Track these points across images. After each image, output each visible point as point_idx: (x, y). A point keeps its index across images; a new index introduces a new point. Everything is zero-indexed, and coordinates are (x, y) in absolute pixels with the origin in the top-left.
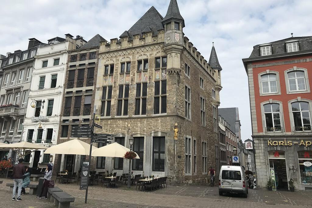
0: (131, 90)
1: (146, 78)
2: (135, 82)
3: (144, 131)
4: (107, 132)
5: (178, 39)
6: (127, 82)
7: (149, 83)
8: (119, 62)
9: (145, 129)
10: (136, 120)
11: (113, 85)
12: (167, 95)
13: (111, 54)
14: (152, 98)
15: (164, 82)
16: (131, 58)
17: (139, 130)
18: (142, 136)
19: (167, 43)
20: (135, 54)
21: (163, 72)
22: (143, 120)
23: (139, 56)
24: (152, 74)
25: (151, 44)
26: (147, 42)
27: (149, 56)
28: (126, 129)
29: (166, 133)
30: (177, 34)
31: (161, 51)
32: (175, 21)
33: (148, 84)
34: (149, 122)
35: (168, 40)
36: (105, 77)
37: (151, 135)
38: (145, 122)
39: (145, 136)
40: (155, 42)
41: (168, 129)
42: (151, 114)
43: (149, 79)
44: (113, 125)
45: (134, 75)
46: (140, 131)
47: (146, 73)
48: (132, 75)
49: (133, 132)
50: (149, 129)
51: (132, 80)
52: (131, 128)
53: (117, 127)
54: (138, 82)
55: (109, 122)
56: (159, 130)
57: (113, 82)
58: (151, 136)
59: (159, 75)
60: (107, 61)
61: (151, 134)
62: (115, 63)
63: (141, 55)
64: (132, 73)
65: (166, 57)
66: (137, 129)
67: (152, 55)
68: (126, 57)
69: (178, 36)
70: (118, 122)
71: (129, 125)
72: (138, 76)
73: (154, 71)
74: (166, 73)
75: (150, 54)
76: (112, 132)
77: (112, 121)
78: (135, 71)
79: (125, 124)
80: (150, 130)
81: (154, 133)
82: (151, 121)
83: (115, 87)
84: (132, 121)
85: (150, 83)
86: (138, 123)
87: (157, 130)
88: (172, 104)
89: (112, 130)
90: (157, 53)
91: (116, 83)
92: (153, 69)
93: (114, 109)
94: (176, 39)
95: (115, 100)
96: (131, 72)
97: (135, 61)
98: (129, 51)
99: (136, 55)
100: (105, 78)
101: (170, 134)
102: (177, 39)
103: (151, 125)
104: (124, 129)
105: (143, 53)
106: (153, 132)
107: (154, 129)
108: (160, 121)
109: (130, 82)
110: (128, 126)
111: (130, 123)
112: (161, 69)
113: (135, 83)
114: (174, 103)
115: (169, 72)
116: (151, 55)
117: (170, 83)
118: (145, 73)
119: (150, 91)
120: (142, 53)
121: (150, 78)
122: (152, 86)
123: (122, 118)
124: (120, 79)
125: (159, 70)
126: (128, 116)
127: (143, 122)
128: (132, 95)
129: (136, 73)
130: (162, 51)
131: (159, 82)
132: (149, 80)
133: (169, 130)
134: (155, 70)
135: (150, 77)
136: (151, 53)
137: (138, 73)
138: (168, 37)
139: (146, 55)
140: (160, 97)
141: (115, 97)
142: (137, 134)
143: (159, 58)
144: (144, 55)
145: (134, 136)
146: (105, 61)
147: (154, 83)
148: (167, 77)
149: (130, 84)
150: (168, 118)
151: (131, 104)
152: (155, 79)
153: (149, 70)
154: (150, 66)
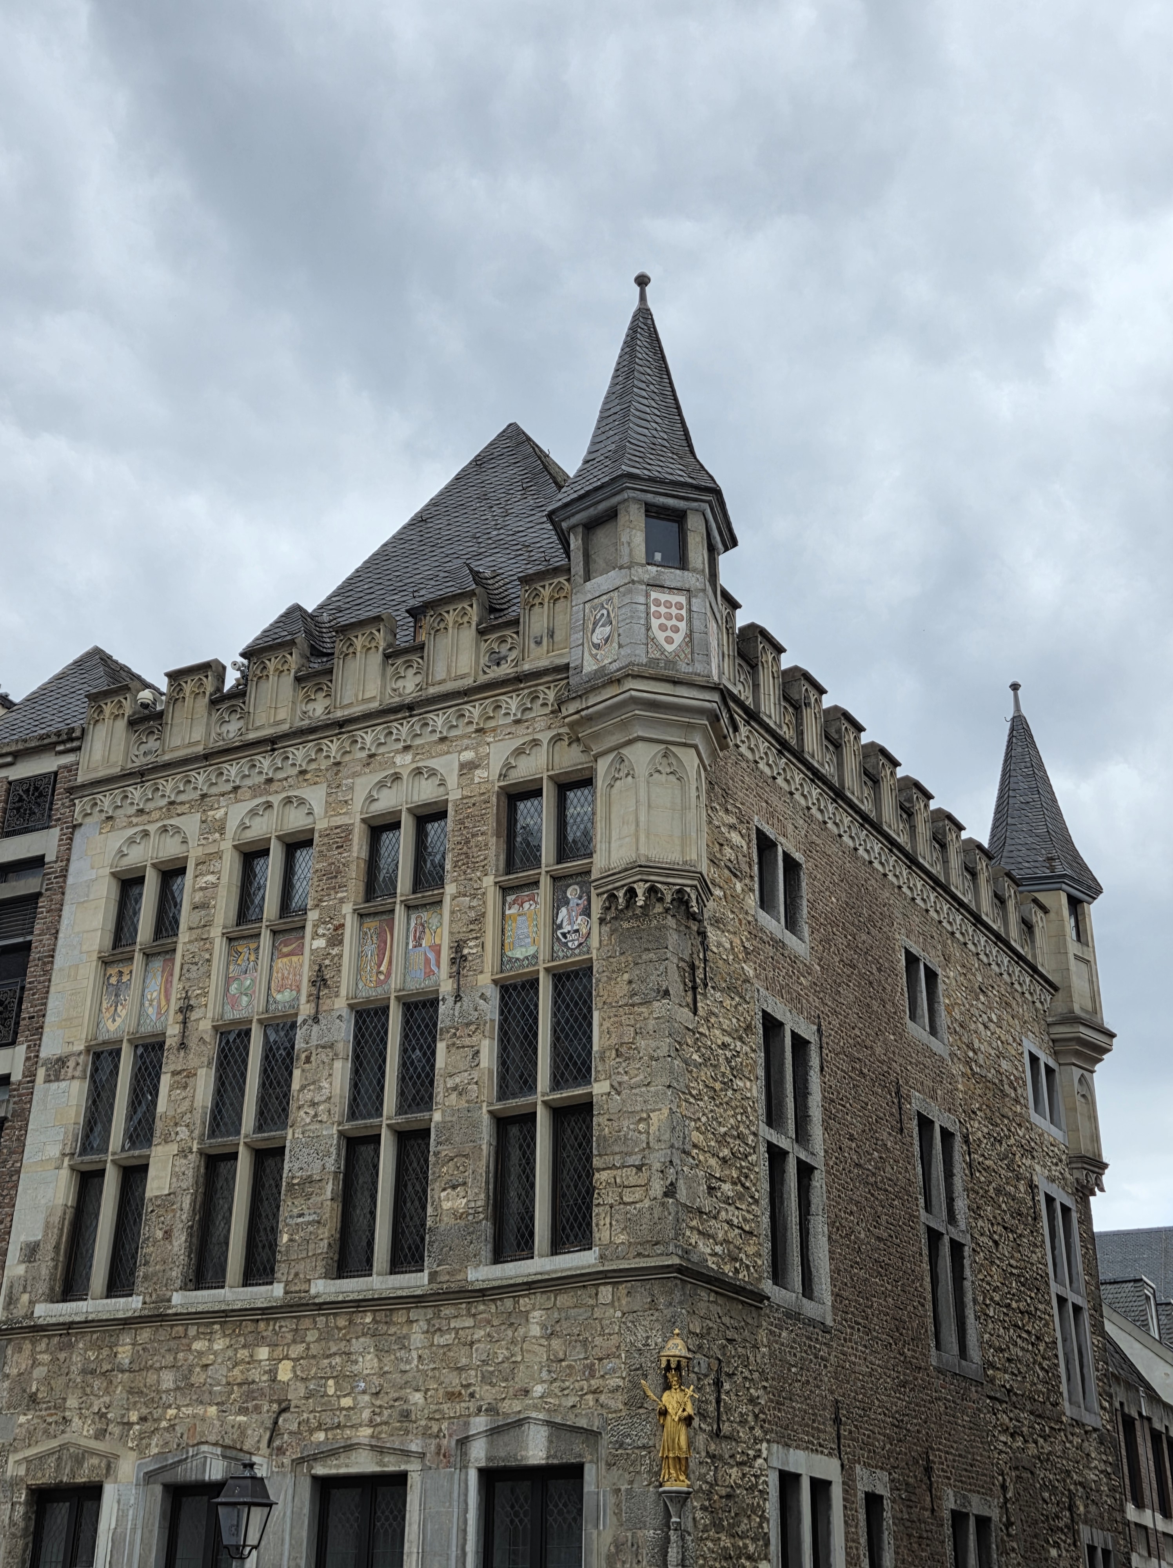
0: (308, 1060)
1: (427, 961)
2: (343, 992)
3: (406, 1415)
4: (100, 1434)
5: (678, 638)
6: (282, 998)
7: (450, 1000)
8: (227, 846)
9: (418, 1397)
10: (342, 1322)
11: (173, 1031)
12: (599, 1088)
13: (169, 786)
14: (475, 1125)
15: (572, 984)
16: (318, 810)
17: (366, 1415)
18: (392, 1466)
19: (589, 666)
20: (344, 772)
21: (559, 901)
22: (400, 1317)
23: (381, 785)
24: (479, 919)
25: (469, 682)
26: (440, 672)
27: (452, 780)
28: (257, 1409)
29: (591, 1435)
30: (663, 597)
31: (545, 737)
32: (650, 497)
33: (442, 1008)
34: (448, 1338)
35: (597, 647)
36: (113, 970)
37: (464, 1454)
38: (417, 1337)
39: (413, 1468)
40: (505, 670)
41: (602, 1398)
42: (465, 1260)
43: (453, 961)
44: (152, 1378)
45: (336, 940)
46: (371, 1423)
47: (434, 921)
48: (321, 943)
49: (311, 1432)
50: (452, 1396)
51: (320, 981)
52: (296, 1393)
53: (185, 1386)
54: (368, 991)
55: (124, 1353)
56: (535, 1407)
57: (174, 1006)
58: (465, 1467)
59: (529, 931)
60: (131, 841)
61: (463, 1442)
62: (194, 853)
63: (397, 777)
64: (321, 922)
65: (586, 782)
66: (346, 1402)
67: (480, 774)
68: (276, 800)
69: (674, 611)
70: (197, 1345)
71: (285, 1373)
72: (370, 948)
73: (492, 896)
74: (587, 912)
75: (462, 766)
76: (141, 1437)
77: (145, 1335)
78: (347, 909)
79: (252, 1360)
80: (460, 1408)
81: (494, 1432)
82: (469, 1322)
83: (183, 1046)
84: (312, 1336)
85: (458, 998)
86: (357, 1345)
87: (512, 1407)
88: (639, 1168)
89: (143, 1419)
90: (519, 752)
91: (194, 1016)
92: (489, 881)
93: (168, 1235)
94: (661, 636)
95: (183, 1153)
96: (313, 916)
97: (347, 830)
98: (299, 754)
99: (359, 781)
100: (113, 980)
101: (621, 1445)
102: (669, 633)
103: (464, 1361)
104: (243, 1411)
105: (408, 757)
106: (480, 1423)
107: (486, 1394)
108: (544, 1327)
109: (303, 999)
110: (273, 1374)
111: (297, 1350)
112: (545, 882)
113: (340, 1004)
114: (656, 1160)
115: (612, 897)
116: (467, 768)
117: (621, 989)
118: (425, 916)
119: (460, 1059)
120: (404, 761)
121: (459, 959)
122: (478, 1025)
123: (225, 1313)
124: (228, 981)
125: (536, 883)
126: (278, 1290)
127: (403, 1342)
128: (313, 1104)
129: (350, 922)
130: (557, 738)
131: (533, 984)
132: (457, 976)
133: (617, 1403)
134: (505, 890)
135: (458, 947)
136: (468, 755)
137: (370, 924)
138: (595, 624)
139: (433, 773)
140: (542, 1116)
141: (183, 1132)
142: (349, 1448)
143: (532, 792)
144: (418, 772)
145: (320, 1470)
146: (116, 840)
147: (493, 994)
148: (594, 942)
149: (306, 1010)
150: (606, 1293)
151: (309, 1180)
152: (503, 960)
153: (450, 889)
154: (466, 861)
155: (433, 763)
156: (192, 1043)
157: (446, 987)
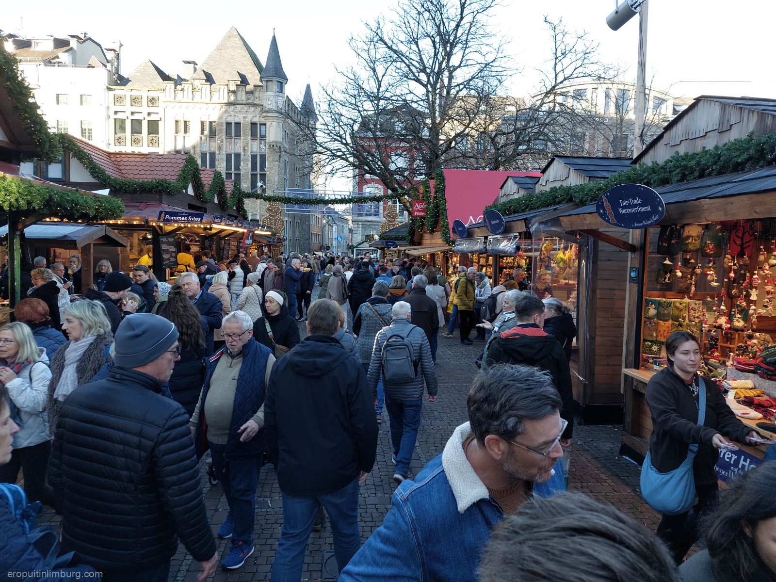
0: (218, 160)
1: (238, 148)
2: (224, 150)
6: (212, 149)
8: (197, 120)
11: (192, 151)
12: (267, 173)
13: (184, 106)
14: (248, 175)
15: (263, 157)
19: (267, 107)
21: (261, 143)
23: (228, 116)
24: (247, 144)
25: (244, 102)
26: (239, 98)
27: (242, 119)
30: (279, 98)
31: (258, 116)
32: (278, 80)
33: (241, 157)
35: (269, 105)
36: (176, 137)
40: (250, 101)
45: (222, 141)
47: (239, 142)
48: (219, 142)
51: (220, 148)
54: (229, 151)
57: (191, 147)
59: (256, 147)
62: (191, 120)
63: (231, 116)
64: (219, 138)
65: (265, 125)
67: (247, 119)
68: (207, 114)
72: (228, 144)
73: (250, 140)
74: (265, 146)
75: (243, 117)
78: (224, 137)
83: (194, 154)
85: (244, 155)
90: (254, 117)
91: (196, 149)
92: (249, 137)
96: (217, 137)
97: (223, 123)
98: (212, 107)
99: (224, 115)
100: (177, 139)
105: (234, 113)
107: (251, 211)
109: (216, 150)
113: (224, 152)
114: (276, 184)
115: (270, 145)
116: (245, 118)
117: (271, 159)
118: (237, 140)
119: (245, 164)
120: (232, 113)
121: (244, 149)
122: (248, 160)
124: (201, 144)
125: (257, 140)
128: (220, 167)
129: (224, 139)
130: (260, 116)
131: (257, 155)
132: (244, 152)
134: (251, 139)
135: (244, 147)
136: (245, 115)
137: (228, 140)
138: (268, 100)
139: (238, 117)
140: (258, 175)
143: (256, 124)
144: (235, 116)
147: (250, 156)
148: (267, 151)
149: (217, 152)
152: (252, 151)
153: (242, 138)
154: (245, 134)
155: (238, 115)
156: (196, 154)
157: (242, 153)
